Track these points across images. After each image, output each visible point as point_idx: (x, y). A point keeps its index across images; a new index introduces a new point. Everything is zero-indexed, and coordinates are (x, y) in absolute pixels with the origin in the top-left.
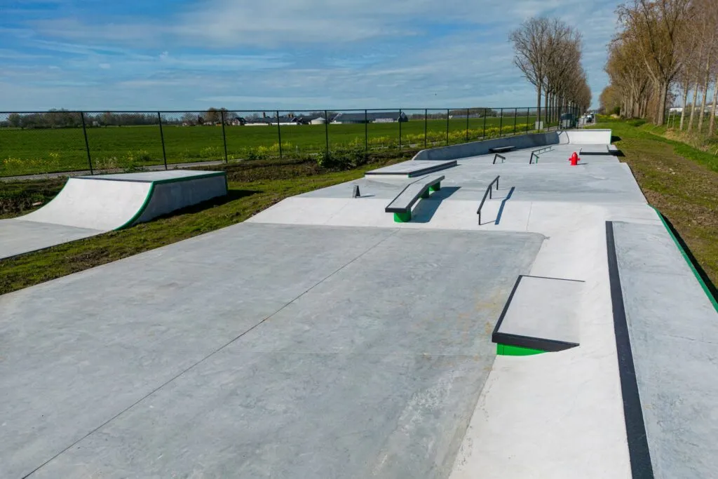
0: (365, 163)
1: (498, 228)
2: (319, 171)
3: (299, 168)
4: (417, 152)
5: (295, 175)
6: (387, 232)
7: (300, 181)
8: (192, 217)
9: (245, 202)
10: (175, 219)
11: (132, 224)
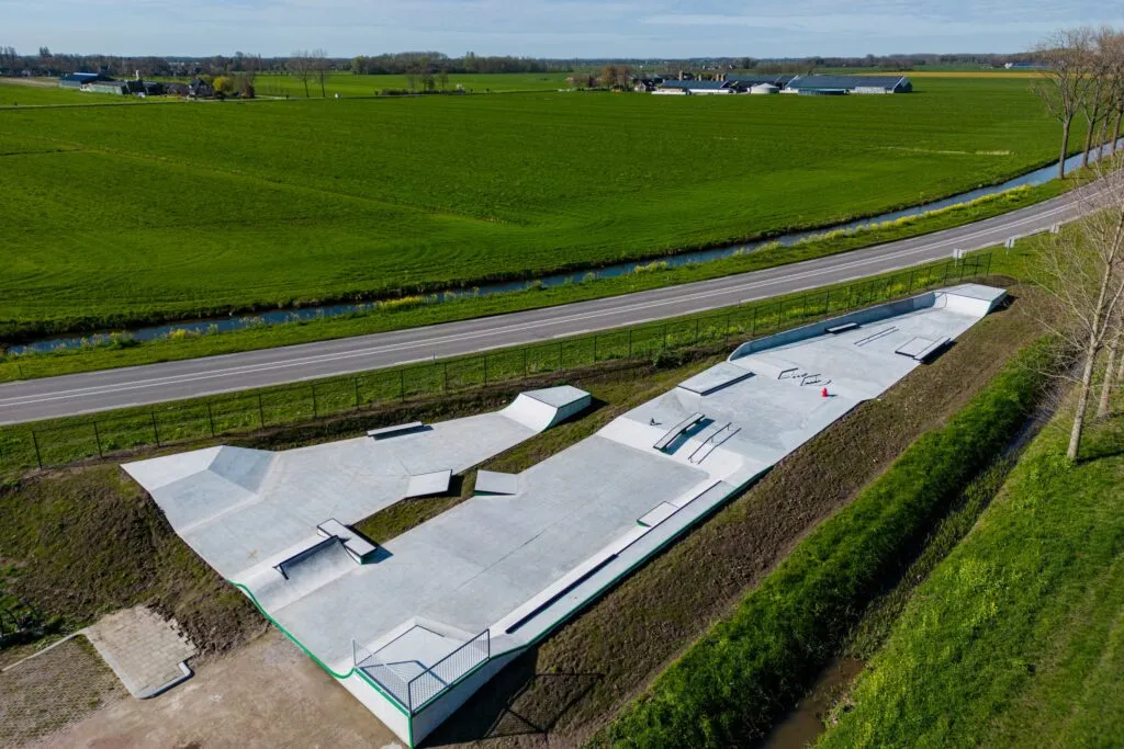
0: (690, 361)
1: (698, 467)
2: (652, 372)
3: (638, 371)
4: (737, 346)
5: (635, 375)
6: (651, 456)
7: (637, 384)
8: (573, 425)
9: (598, 415)
10: (565, 426)
11: (547, 429)
